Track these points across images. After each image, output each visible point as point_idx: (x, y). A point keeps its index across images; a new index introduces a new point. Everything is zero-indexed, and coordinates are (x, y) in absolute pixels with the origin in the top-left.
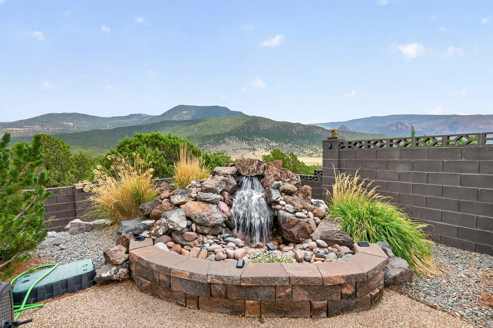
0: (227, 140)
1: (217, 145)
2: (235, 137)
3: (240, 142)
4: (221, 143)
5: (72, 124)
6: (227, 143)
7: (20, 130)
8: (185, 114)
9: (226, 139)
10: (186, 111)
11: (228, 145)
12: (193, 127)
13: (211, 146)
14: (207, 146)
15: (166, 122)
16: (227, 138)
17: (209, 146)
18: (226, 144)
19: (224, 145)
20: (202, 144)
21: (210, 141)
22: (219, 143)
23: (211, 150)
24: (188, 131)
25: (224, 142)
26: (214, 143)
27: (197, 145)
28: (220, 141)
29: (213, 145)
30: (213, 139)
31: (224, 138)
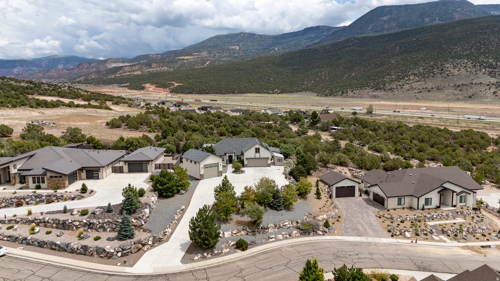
0: (448, 68)
1: (428, 77)
2: (466, 61)
3: (473, 70)
4: (435, 73)
5: (238, 48)
6: (448, 73)
8: (385, 22)
9: (448, 65)
10: (389, 16)
11: (449, 77)
12: (392, 45)
13: (417, 78)
14: (409, 79)
15: (353, 39)
16: (450, 63)
17: (413, 80)
20: (403, 75)
21: (416, 70)
22: (432, 73)
23: (415, 85)
24: (385, 54)
25: (442, 72)
26: (422, 73)
27: (394, 77)
28: (434, 70)
29: (420, 77)
30: (423, 66)
31: (443, 63)
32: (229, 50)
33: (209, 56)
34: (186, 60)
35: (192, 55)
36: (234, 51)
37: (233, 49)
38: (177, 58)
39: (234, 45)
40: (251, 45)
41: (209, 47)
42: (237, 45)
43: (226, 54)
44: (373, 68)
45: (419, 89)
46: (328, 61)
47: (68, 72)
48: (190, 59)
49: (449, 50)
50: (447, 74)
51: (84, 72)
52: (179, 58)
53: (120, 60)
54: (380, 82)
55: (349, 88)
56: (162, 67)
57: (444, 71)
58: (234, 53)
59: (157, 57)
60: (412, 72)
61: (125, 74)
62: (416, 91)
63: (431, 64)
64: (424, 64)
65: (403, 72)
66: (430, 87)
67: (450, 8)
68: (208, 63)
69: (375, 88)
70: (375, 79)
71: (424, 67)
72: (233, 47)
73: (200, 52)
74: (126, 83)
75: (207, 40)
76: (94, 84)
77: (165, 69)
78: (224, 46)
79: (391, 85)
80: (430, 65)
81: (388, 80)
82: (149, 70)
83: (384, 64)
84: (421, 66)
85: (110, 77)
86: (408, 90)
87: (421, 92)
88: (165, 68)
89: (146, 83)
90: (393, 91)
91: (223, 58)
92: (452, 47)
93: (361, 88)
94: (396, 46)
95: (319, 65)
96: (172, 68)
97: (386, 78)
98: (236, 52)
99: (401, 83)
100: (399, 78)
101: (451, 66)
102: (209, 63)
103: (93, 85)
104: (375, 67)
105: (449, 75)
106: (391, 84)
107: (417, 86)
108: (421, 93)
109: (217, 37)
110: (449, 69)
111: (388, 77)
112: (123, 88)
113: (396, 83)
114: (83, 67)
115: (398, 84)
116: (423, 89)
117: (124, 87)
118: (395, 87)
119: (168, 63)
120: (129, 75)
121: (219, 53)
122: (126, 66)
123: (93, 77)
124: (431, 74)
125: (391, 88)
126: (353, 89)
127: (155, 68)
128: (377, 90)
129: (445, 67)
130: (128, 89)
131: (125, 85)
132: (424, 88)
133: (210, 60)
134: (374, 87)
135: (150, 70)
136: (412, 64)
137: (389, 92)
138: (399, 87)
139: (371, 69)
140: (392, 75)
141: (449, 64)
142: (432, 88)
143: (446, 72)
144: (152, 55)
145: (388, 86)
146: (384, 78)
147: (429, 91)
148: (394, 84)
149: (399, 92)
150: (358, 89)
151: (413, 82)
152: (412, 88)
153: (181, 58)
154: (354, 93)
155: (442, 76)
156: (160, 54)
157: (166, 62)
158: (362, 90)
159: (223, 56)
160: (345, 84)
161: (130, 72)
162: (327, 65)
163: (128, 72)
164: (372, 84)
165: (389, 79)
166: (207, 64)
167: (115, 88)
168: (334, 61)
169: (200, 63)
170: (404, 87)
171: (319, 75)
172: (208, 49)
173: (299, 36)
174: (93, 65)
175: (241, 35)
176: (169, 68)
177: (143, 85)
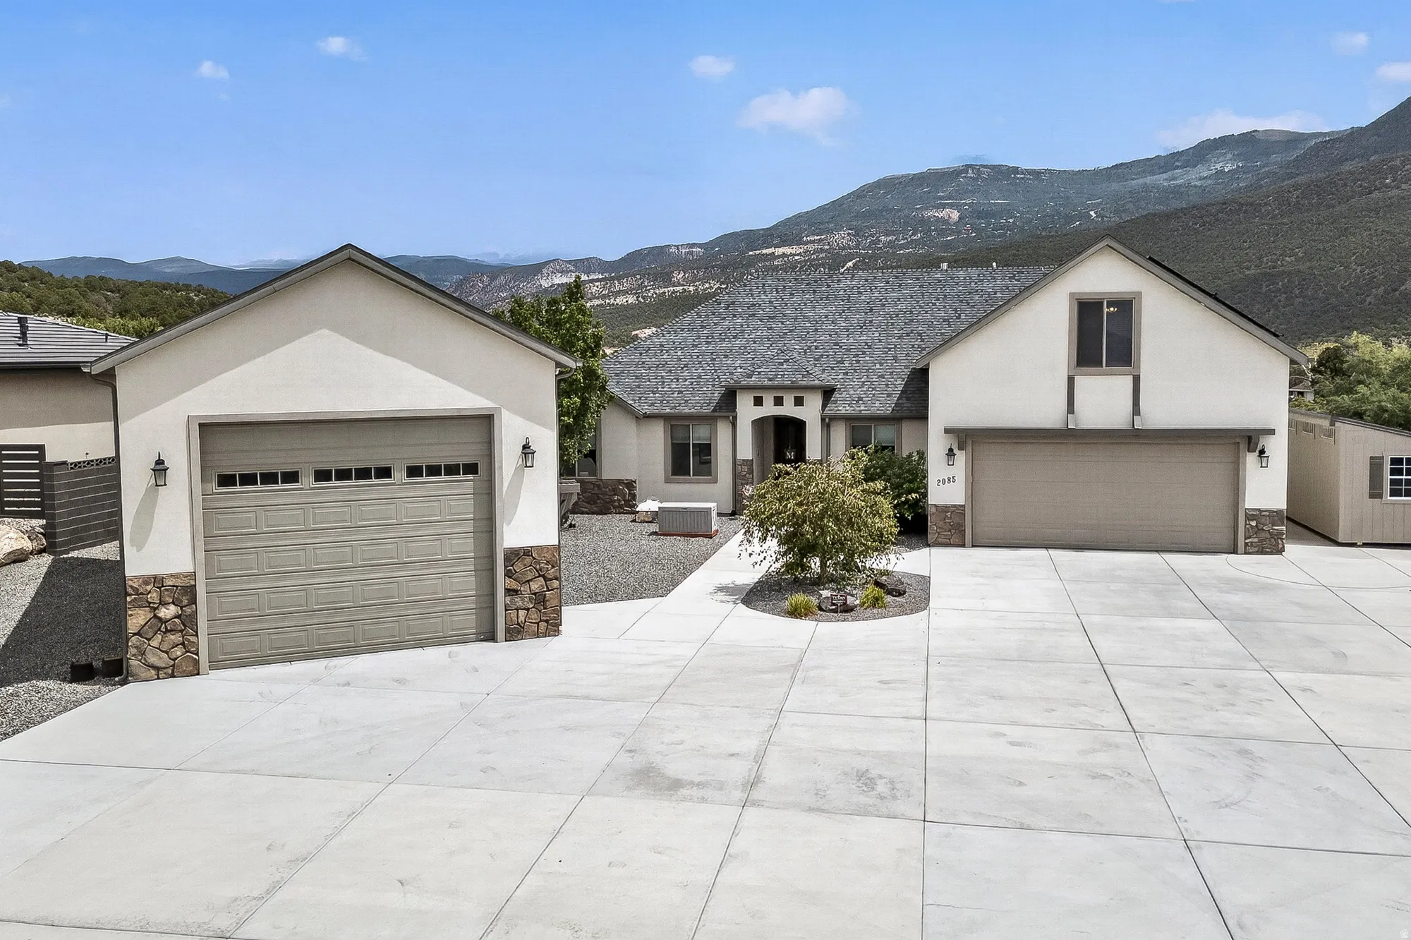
32: (924, 221)
33: (857, 247)
34: (779, 256)
35: (799, 242)
36: (942, 228)
37: (938, 220)
38: (751, 253)
39: (944, 206)
40: (1001, 205)
41: (859, 216)
42: (952, 206)
43: (914, 234)
48: (791, 255)
53: (579, 265)
56: (704, 280)
58: (942, 233)
59: (691, 253)
68: (850, 264)
72: (939, 214)
73: (830, 231)
75: (854, 193)
77: (711, 288)
78: (907, 211)
82: (662, 291)
88: (712, 283)
89: (645, 327)
91: (902, 247)
95: (1260, 258)
96: (732, 282)
102: (855, 264)
109: (888, 184)
114: (475, 287)
119: (723, 268)
120: (601, 305)
121: (888, 233)
122: (592, 281)
127: (680, 285)
133: (859, 255)
135: (666, 290)
144: (677, 246)
153: (764, 251)
156: (700, 246)
157: (716, 266)
159: (902, 242)
161: (604, 297)
163: (598, 298)
166: (848, 269)
168: (1322, 241)
169: (821, 265)
171: (1264, 289)
172: (855, 223)
173: (1177, 167)
174: (502, 280)
175: (967, 172)
176: (723, 286)
177: (633, 333)
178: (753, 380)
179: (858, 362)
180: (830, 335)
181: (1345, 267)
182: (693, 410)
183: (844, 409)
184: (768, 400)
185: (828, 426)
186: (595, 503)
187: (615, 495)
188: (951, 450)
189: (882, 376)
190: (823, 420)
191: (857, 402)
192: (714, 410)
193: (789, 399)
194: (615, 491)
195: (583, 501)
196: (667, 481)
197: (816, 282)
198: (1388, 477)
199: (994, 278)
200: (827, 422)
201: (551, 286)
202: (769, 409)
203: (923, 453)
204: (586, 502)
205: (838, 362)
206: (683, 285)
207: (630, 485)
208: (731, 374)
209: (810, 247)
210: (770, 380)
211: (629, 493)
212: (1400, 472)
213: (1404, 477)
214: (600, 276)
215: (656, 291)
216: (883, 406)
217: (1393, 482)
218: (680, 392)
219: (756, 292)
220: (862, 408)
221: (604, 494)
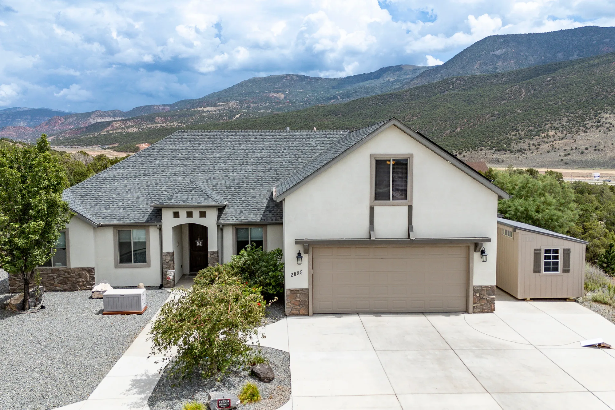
0: (606, 119)
1: (577, 132)
4: (588, 126)
5: (282, 96)
6: (608, 125)
7: (212, 110)
8: (499, 57)
9: (607, 115)
10: (504, 50)
11: (611, 133)
12: (515, 87)
13: (559, 134)
14: (547, 136)
15: (454, 79)
16: (609, 112)
17: (554, 136)
18: (603, 129)
19: (597, 131)
20: (536, 130)
21: (557, 122)
22: (583, 126)
23: (557, 144)
24: (504, 100)
25: (599, 124)
26: (568, 128)
27: (523, 133)
28: (586, 122)
29: (565, 132)
30: (567, 117)
31: (598, 112)
32: (269, 98)
33: (241, 108)
34: (205, 112)
35: (215, 105)
36: (277, 101)
37: (275, 98)
38: (192, 110)
39: (278, 92)
40: (301, 92)
41: (241, 94)
42: (281, 92)
43: (265, 104)
44: (487, 120)
45: (565, 150)
46: (418, 111)
47: (34, 130)
48: (211, 111)
49: (604, 93)
50: (607, 128)
51: (56, 130)
52: (196, 109)
53: (110, 113)
54: (501, 141)
55: (454, 148)
56: (171, 121)
57: (601, 123)
58: (277, 103)
59: (164, 109)
60: (550, 125)
61: (114, 132)
62: (562, 154)
63: (580, 114)
64: (568, 114)
65: (537, 126)
66: (583, 148)
67: (594, 38)
68: (238, 116)
69: (496, 148)
70: (493, 137)
71: (569, 118)
72: (276, 95)
73: (228, 101)
74: (114, 144)
75: (238, 84)
76: (65, 146)
77: (174, 125)
78: (262, 93)
79: (518, 144)
80: (577, 115)
81: (514, 138)
82: (150, 126)
83: (505, 115)
84: (564, 117)
85: (92, 136)
86: (548, 152)
87: (569, 154)
88: (175, 123)
89: (143, 143)
90: (524, 153)
91: (260, 109)
92: (609, 90)
93: (474, 149)
94: (520, 88)
96: (184, 123)
97: (510, 134)
98: (280, 102)
99: (534, 142)
100: (531, 135)
101: (610, 115)
102: (240, 116)
103: (63, 146)
104: (491, 119)
105: (610, 129)
106: (520, 142)
107: (561, 146)
108: (570, 156)
109: (253, 81)
110: (609, 120)
111: (514, 133)
112: (106, 150)
113: (527, 141)
114: (56, 122)
115: (532, 142)
116: (572, 149)
117: (108, 149)
118: (526, 147)
119: (180, 116)
120: (121, 132)
121: (254, 103)
122: (116, 121)
123: (68, 136)
124: (581, 128)
125: (521, 148)
126: (461, 151)
127: (159, 123)
128: (498, 151)
129: (603, 118)
130: (114, 151)
131: (111, 146)
132: (574, 148)
133: (241, 112)
134: (494, 147)
135: (152, 126)
136: (549, 113)
137: (518, 154)
138: (532, 147)
139: (485, 123)
140: (519, 130)
141: (607, 113)
142: (587, 149)
143: (604, 125)
144: (158, 106)
145: (516, 146)
146: (507, 134)
147: (582, 153)
148: (524, 143)
149: (534, 154)
150: (469, 151)
151: (555, 140)
152: (554, 149)
153: (199, 109)
154: (464, 156)
155: (600, 131)
156: (168, 105)
157: (176, 115)
158: (476, 152)
159: (260, 107)
160: (447, 143)
161: (122, 129)
162: (417, 116)
163: (119, 129)
164: (489, 143)
165: (516, 135)
166: (237, 118)
167: (96, 150)
169: (226, 116)
170: (541, 147)
172: (239, 98)
173: (371, 79)
174: (70, 120)
175: (287, 77)
176: (180, 124)
177: (137, 146)
178: (173, 202)
179: (240, 187)
180: (223, 170)
181: (436, 122)
182: (132, 221)
183: (231, 219)
184: (183, 214)
185: (222, 230)
186: (66, 284)
187: (80, 278)
188: (299, 254)
189: (254, 197)
190: (218, 226)
191: (240, 214)
192: (147, 221)
193: (196, 213)
194: (80, 276)
195: (58, 283)
196: (116, 267)
197: (214, 136)
198: (543, 261)
199: (315, 137)
200: (221, 228)
201: (96, 123)
202: (183, 220)
203: (281, 251)
204: (60, 283)
205: (227, 188)
206: (161, 123)
207: (91, 271)
208: (159, 195)
209: (220, 108)
210: (184, 201)
211: (90, 277)
212: (549, 258)
213: (552, 260)
214: (120, 119)
215: (146, 126)
216: (255, 217)
217: (546, 263)
218: (124, 209)
219: (177, 142)
220: (242, 218)
221: (73, 277)
